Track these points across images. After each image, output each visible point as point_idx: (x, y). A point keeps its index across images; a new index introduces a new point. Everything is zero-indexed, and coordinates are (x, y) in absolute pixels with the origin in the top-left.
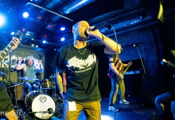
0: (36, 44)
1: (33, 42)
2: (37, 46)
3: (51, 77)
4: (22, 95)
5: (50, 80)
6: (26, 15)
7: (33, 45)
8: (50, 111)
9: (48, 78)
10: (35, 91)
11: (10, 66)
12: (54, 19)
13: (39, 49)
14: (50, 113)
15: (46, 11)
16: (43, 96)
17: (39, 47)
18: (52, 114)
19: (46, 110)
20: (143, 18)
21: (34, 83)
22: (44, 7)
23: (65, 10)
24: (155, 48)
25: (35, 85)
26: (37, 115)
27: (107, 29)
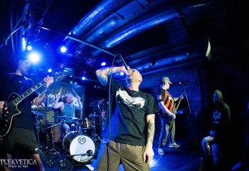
0: (74, 81)
1: (71, 79)
2: (76, 83)
3: (90, 115)
4: (59, 136)
5: (90, 119)
6: (63, 49)
7: (71, 83)
8: (89, 153)
9: (88, 117)
10: (73, 132)
11: (46, 105)
12: (95, 54)
13: (78, 87)
14: (89, 155)
15: (86, 46)
16: (82, 137)
17: (78, 84)
18: (91, 157)
19: (85, 152)
20: (189, 55)
21: (73, 123)
22: (84, 40)
23: (107, 44)
24: (199, 88)
25: (73, 125)
26: (75, 158)
27: (151, 64)
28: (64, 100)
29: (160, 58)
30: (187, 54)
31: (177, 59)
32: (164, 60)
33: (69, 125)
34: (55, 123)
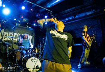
1: (28, 25)
2: (30, 27)
3: (38, 46)
4: (20, 57)
5: (38, 48)
6: (23, 8)
7: (27, 27)
8: (37, 67)
10: (28, 55)
12: (41, 11)
13: (32, 29)
14: (37, 69)
15: (36, 6)
16: (33, 58)
19: (35, 67)
22: (35, 3)
23: (48, 5)
25: (28, 51)
26: (29, 70)
27: (73, 17)
28: (23, 37)
29: (79, 13)
30: (94, 10)
31: (88, 14)
32: (80, 14)
33: (26, 51)
34: (18, 49)
